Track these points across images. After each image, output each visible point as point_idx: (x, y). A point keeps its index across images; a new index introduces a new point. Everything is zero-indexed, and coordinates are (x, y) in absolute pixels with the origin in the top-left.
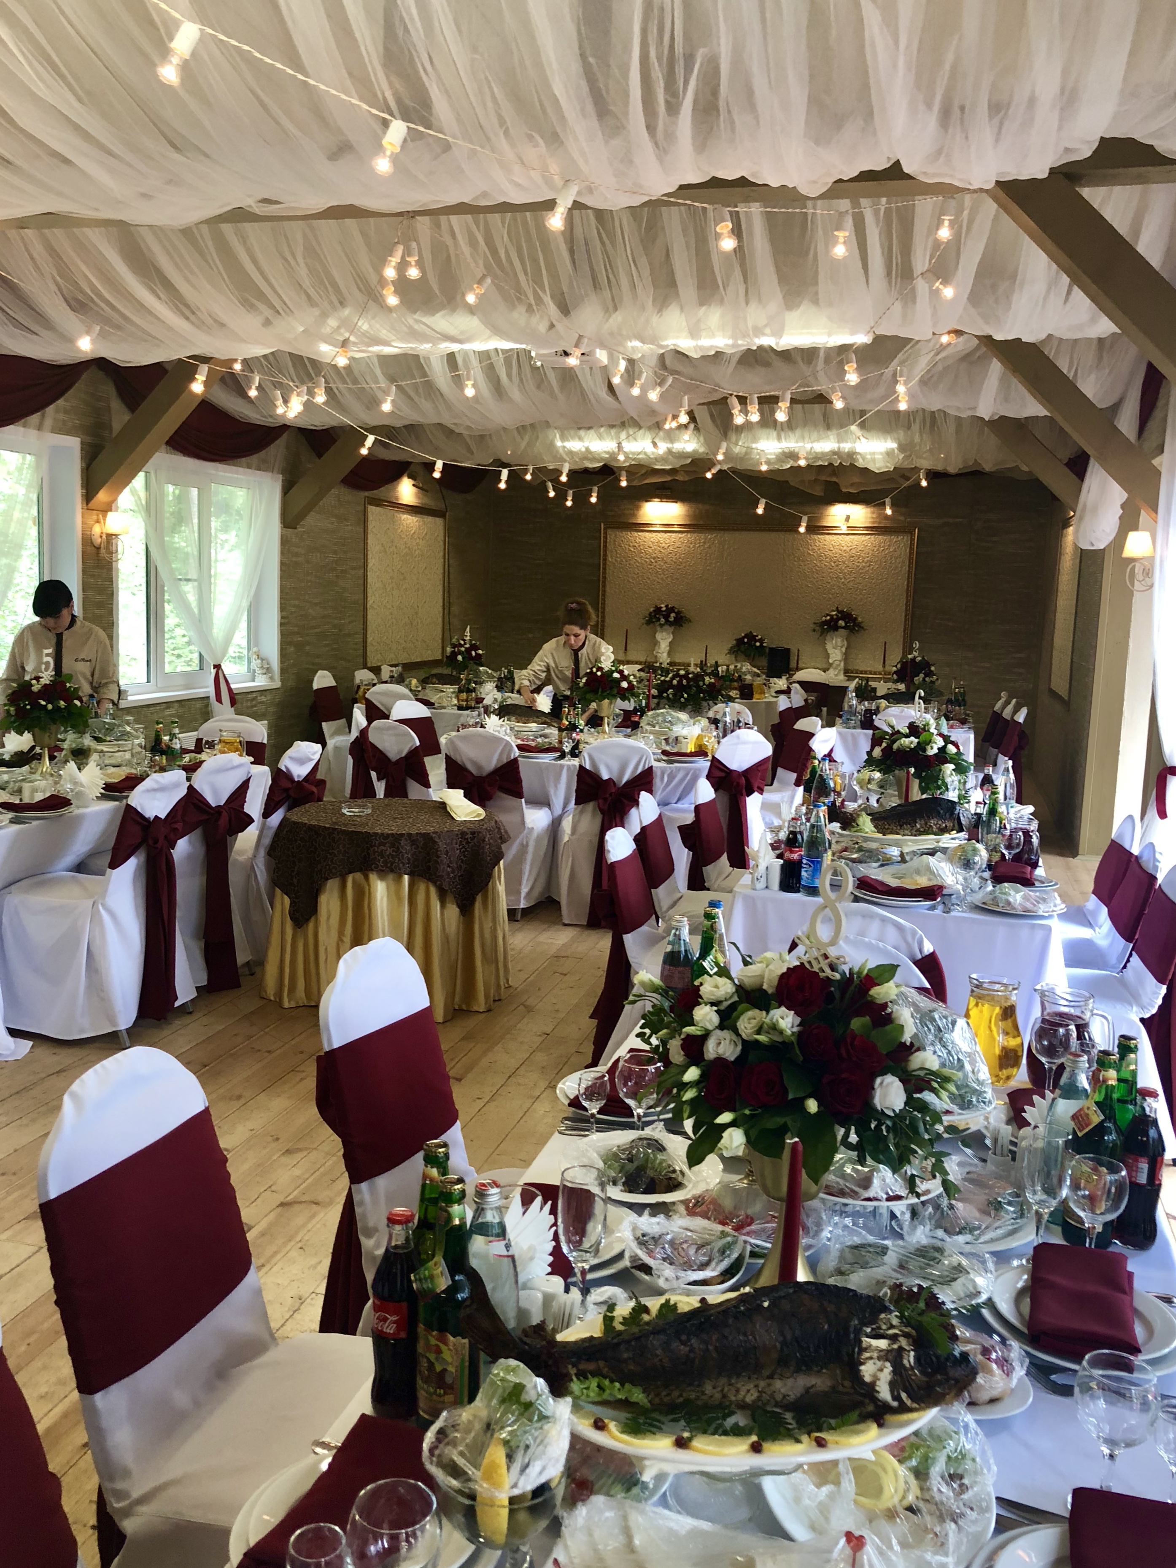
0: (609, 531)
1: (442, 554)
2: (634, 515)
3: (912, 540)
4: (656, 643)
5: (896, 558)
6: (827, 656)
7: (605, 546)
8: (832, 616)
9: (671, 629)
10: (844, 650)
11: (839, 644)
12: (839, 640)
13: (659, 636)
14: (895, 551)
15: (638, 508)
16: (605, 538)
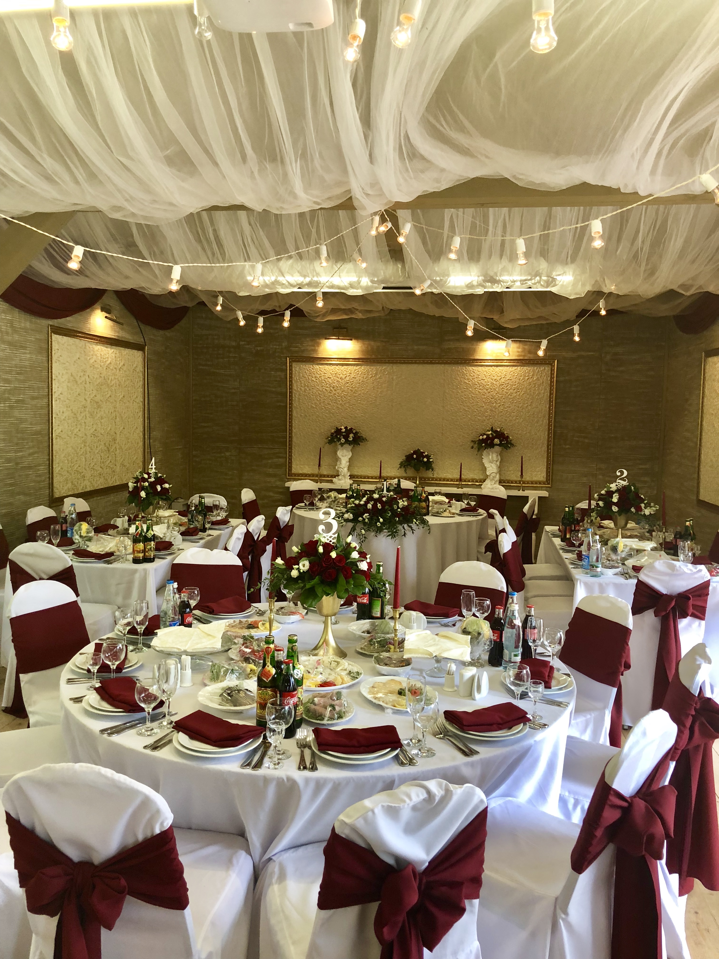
0: (294, 364)
1: (141, 383)
2: (315, 351)
3: (552, 370)
4: (337, 459)
5: (539, 386)
6: (485, 469)
7: (291, 377)
8: (488, 435)
9: (350, 447)
10: (498, 463)
11: (495, 459)
12: (494, 455)
13: (339, 453)
14: (538, 379)
15: (319, 344)
16: (291, 370)
